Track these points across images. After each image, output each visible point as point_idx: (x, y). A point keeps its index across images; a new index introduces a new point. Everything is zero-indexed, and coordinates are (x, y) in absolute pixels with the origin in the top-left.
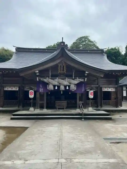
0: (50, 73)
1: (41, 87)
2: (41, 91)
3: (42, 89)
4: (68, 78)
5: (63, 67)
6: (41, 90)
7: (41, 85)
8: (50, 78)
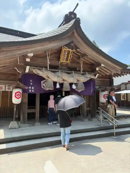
0: (48, 60)
1: (31, 84)
2: (31, 91)
3: (33, 88)
4: (75, 72)
5: (67, 54)
6: (31, 89)
7: (31, 81)
8: (49, 69)
